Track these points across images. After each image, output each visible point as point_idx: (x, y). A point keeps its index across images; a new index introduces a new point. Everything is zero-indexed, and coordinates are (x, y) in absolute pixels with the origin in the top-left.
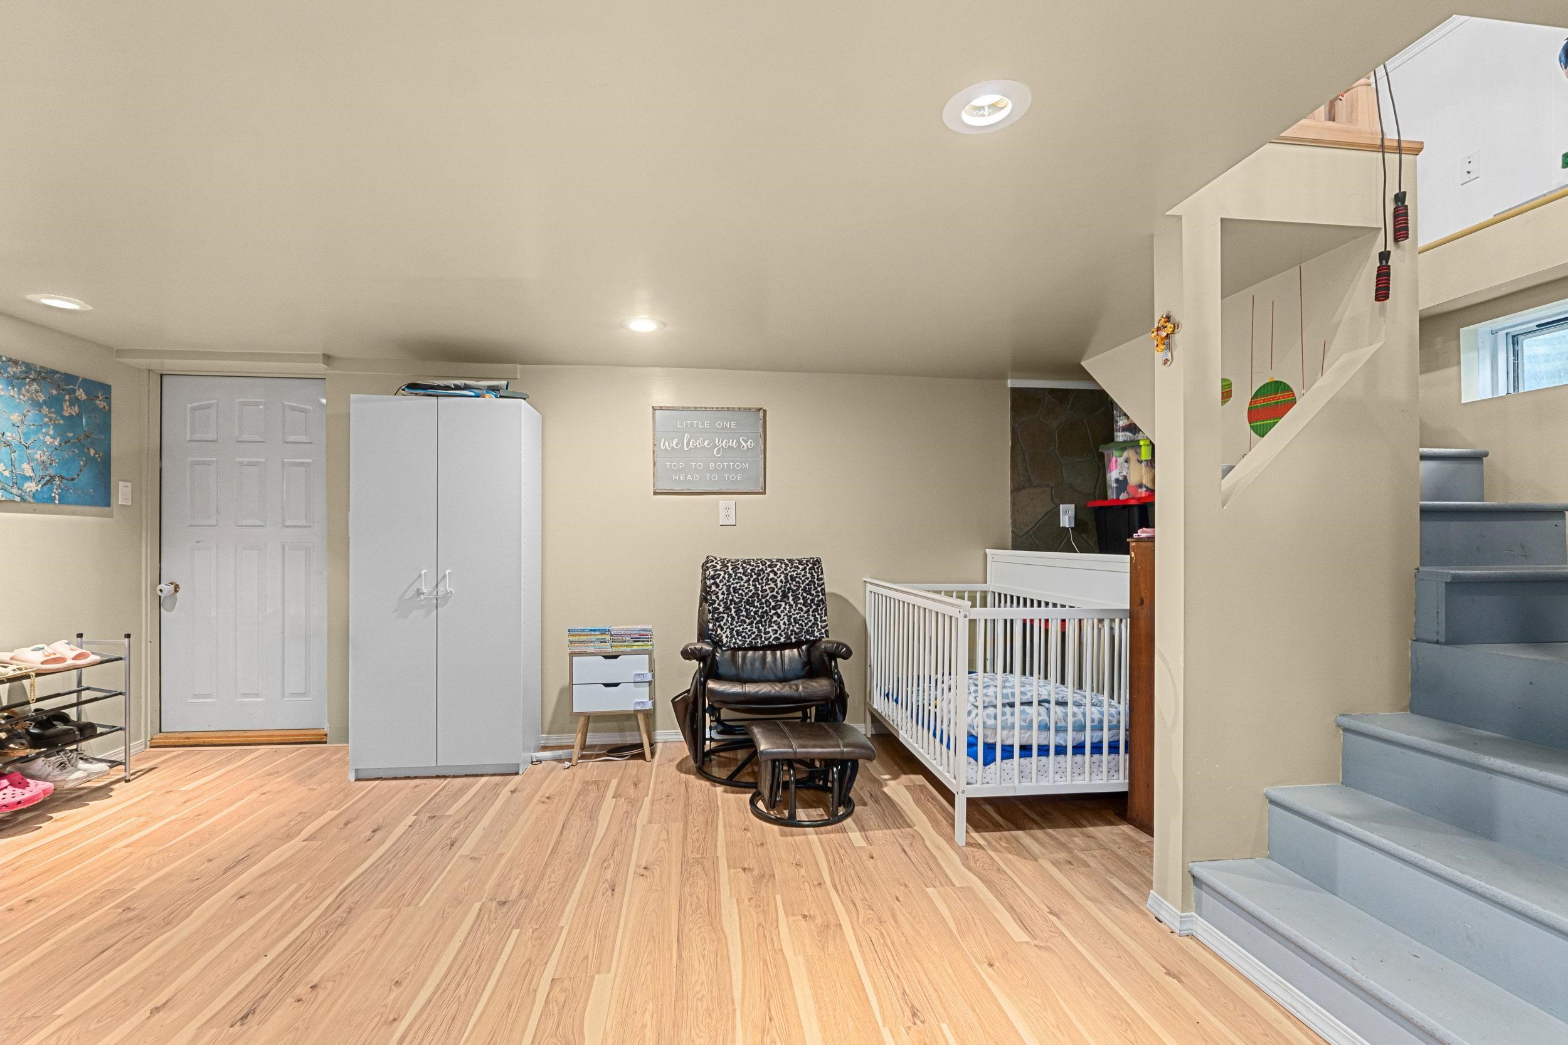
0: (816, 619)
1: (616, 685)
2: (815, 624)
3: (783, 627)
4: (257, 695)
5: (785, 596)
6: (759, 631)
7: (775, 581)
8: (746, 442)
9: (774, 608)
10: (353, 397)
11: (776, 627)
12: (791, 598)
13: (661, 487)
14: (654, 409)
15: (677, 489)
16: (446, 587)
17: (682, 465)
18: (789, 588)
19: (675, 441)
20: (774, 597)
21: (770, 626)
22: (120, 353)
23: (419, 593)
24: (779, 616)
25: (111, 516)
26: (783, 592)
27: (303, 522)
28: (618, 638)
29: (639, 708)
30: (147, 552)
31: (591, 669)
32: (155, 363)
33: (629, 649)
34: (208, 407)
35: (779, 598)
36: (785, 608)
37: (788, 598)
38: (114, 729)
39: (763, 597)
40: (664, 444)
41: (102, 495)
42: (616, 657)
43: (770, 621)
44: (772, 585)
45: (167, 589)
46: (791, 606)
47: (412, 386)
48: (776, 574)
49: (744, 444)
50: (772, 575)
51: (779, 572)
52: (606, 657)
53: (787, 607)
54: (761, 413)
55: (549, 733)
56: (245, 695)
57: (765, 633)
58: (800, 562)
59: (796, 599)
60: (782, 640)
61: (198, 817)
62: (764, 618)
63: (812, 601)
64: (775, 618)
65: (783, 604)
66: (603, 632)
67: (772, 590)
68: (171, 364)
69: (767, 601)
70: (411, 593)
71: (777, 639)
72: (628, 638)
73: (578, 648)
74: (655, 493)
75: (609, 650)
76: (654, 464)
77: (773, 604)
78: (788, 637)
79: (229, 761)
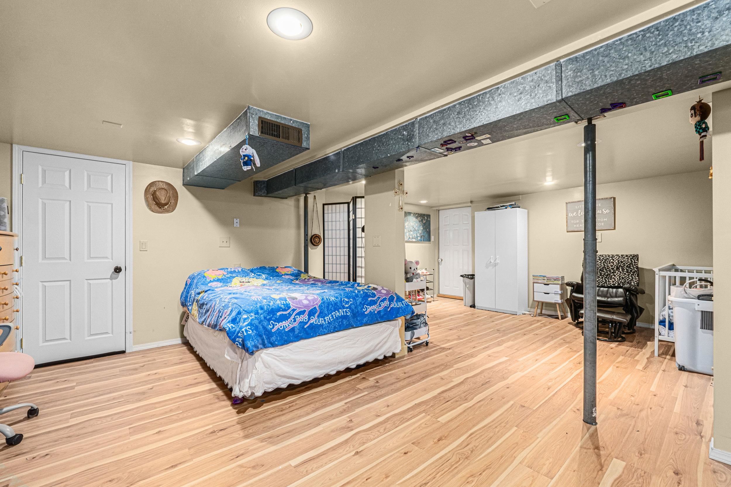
0: (632, 278)
1: (548, 294)
2: (632, 280)
3: (617, 280)
4: (458, 287)
5: (618, 268)
6: (606, 281)
7: (613, 263)
8: (605, 211)
9: (613, 273)
10: (475, 213)
11: (613, 280)
12: (621, 269)
13: (570, 229)
14: (567, 203)
15: (576, 230)
16: (498, 261)
17: (578, 221)
18: (620, 266)
19: (575, 213)
20: (613, 269)
21: (611, 279)
22: (432, 207)
23: (491, 262)
24: (615, 276)
25: (430, 243)
26: (617, 267)
27: (467, 244)
28: (549, 279)
29: (556, 302)
30: (436, 251)
31: (540, 288)
32: (438, 208)
33: (552, 283)
34: (447, 217)
35: (615, 269)
36: (618, 273)
37: (619, 269)
38: (431, 289)
39: (607, 268)
40: (570, 215)
41: (429, 240)
42: (548, 285)
43: (611, 278)
44: (612, 264)
45: (440, 260)
46: (621, 272)
47: (489, 209)
48: (613, 260)
49: (604, 211)
50: (612, 261)
51: (615, 260)
52: (545, 284)
53: (619, 273)
54: (613, 199)
55: (531, 308)
56: (455, 287)
57: (608, 282)
58: (627, 256)
59: (623, 270)
60: (616, 285)
61: (446, 308)
62: (608, 276)
63: (631, 271)
64: (613, 277)
65: (617, 271)
66: (544, 277)
67: (612, 266)
68: (441, 208)
69: (609, 270)
70: (489, 262)
71: (613, 284)
72: (552, 279)
73: (536, 281)
74: (567, 232)
75: (546, 282)
76: (567, 222)
77: (612, 271)
78: (619, 284)
79: (452, 301)
